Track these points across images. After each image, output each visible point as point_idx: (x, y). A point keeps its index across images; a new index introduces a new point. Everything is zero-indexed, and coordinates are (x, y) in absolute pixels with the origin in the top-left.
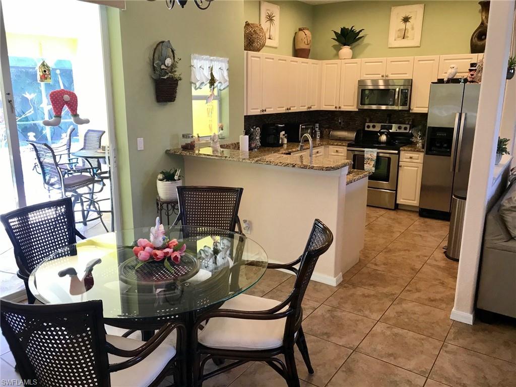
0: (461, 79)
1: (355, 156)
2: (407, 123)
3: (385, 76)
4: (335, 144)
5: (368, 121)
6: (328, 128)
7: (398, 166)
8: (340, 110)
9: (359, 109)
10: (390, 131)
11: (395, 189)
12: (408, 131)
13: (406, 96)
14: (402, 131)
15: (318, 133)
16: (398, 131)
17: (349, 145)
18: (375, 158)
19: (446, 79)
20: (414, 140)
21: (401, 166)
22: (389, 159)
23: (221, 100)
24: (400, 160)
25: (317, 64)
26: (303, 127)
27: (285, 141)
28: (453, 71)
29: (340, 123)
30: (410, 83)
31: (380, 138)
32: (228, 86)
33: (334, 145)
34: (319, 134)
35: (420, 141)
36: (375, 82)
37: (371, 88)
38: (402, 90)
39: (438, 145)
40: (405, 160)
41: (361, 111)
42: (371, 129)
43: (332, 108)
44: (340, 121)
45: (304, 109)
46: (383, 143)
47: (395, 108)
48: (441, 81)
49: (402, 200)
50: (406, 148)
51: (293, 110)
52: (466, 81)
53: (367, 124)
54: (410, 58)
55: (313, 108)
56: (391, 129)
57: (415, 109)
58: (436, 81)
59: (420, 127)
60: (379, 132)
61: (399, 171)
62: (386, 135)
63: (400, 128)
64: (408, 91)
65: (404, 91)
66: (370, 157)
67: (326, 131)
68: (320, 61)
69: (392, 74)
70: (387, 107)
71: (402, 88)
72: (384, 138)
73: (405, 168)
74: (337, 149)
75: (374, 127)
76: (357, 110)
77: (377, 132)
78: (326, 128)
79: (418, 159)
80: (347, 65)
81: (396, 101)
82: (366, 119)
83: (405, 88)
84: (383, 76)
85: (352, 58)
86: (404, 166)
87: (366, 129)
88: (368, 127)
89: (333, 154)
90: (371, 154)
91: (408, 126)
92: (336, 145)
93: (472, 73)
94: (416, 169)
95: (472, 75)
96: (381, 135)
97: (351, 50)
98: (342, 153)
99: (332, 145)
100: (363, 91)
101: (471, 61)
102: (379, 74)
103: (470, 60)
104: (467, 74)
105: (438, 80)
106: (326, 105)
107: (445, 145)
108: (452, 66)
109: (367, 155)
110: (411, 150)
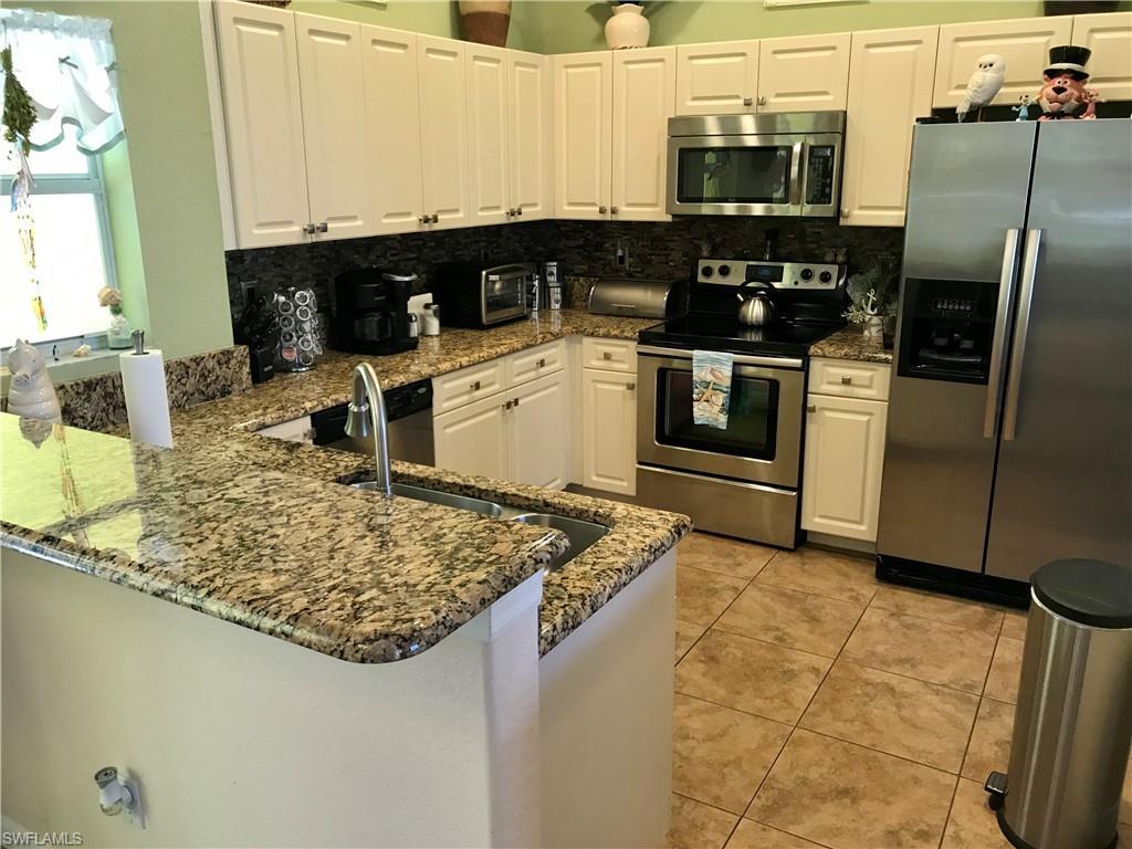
0: (1018, 106)
1: (662, 373)
2: (829, 258)
3: (754, 101)
4: (602, 331)
5: (705, 254)
6: (587, 275)
7: (805, 408)
8: (615, 218)
9: (674, 216)
10: (777, 285)
11: (795, 486)
12: (832, 286)
13: (826, 169)
14: (815, 284)
15: (556, 294)
16: (803, 285)
17: (644, 338)
18: (728, 382)
19: (962, 109)
20: (853, 315)
21: (813, 410)
22: (774, 385)
23: (107, 191)
24: (810, 390)
25: (535, 66)
26: (492, 278)
27: (434, 326)
28: (990, 76)
29: (622, 259)
30: (836, 125)
31: (744, 308)
32: (120, 136)
33: (598, 336)
34: (559, 297)
35: (875, 320)
36: (729, 124)
37: (717, 142)
38: (812, 148)
39: (942, 342)
40: (826, 388)
41: (682, 224)
42: (716, 279)
43: (591, 214)
44: (620, 253)
45: (497, 217)
46: (753, 327)
47: (792, 210)
48: (944, 115)
49: (817, 520)
50: (829, 350)
51: (447, 222)
52: (1035, 111)
53: (703, 264)
54: (840, 38)
55: (529, 214)
56: (780, 280)
57: (856, 212)
58: (928, 114)
59: (873, 273)
60: (743, 289)
61: (808, 426)
62: (762, 299)
63: (806, 275)
64: (833, 153)
65: (821, 153)
66: (710, 378)
67: (579, 285)
68: (547, 58)
69: (778, 95)
70: (767, 209)
71: (812, 144)
72: (755, 310)
73: (828, 414)
74: (608, 349)
75: (724, 271)
76: (669, 218)
77: (734, 289)
78: (580, 275)
79: (869, 387)
80: (631, 67)
81: (794, 187)
82: (699, 248)
83: (822, 140)
84: (748, 104)
85: (648, 46)
86: (822, 409)
87: (701, 279)
88: (708, 272)
89: (595, 363)
90: (712, 368)
91: (833, 270)
92: (606, 336)
93: (1057, 82)
94: (865, 418)
95: (1059, 90)
96: (747, 300)
97: (643, 20)
98: (622, 362)
99: (592, 335)
100: (685, 154)
101: (1048, 41)
102: (738, 97)
103: (1044, 39)
104: (1039, 88)
105: (935, 111)
106: (570, 204)
107: (967, 344)
108: (986, 59)
109: (700, 374)
110: (847, 357)
